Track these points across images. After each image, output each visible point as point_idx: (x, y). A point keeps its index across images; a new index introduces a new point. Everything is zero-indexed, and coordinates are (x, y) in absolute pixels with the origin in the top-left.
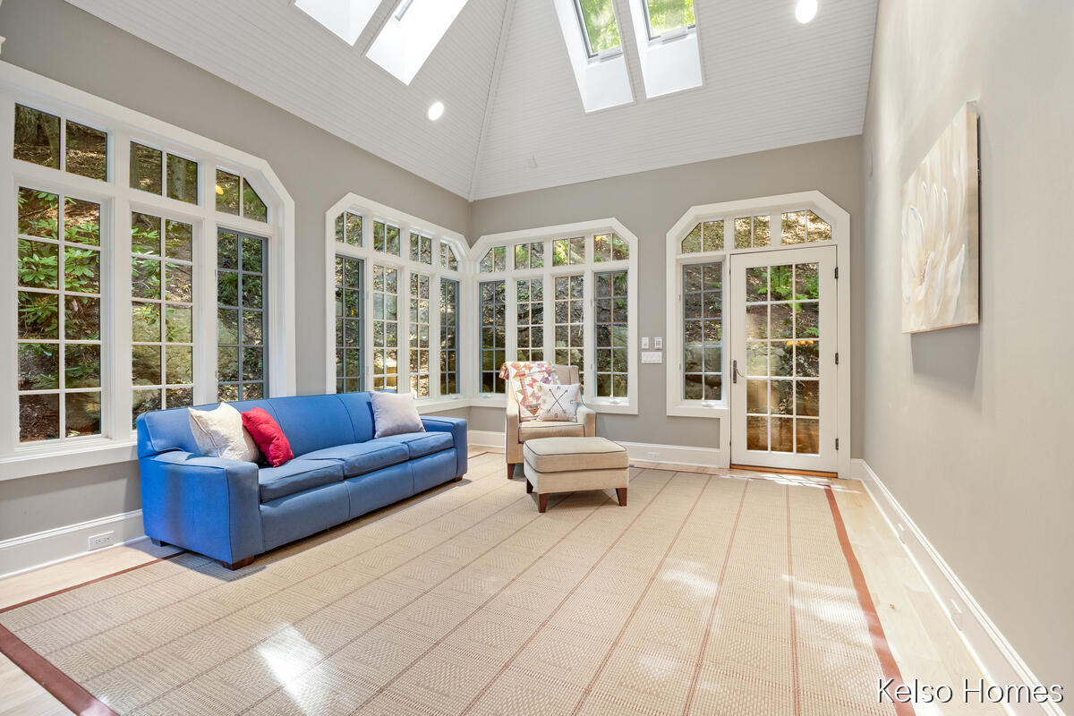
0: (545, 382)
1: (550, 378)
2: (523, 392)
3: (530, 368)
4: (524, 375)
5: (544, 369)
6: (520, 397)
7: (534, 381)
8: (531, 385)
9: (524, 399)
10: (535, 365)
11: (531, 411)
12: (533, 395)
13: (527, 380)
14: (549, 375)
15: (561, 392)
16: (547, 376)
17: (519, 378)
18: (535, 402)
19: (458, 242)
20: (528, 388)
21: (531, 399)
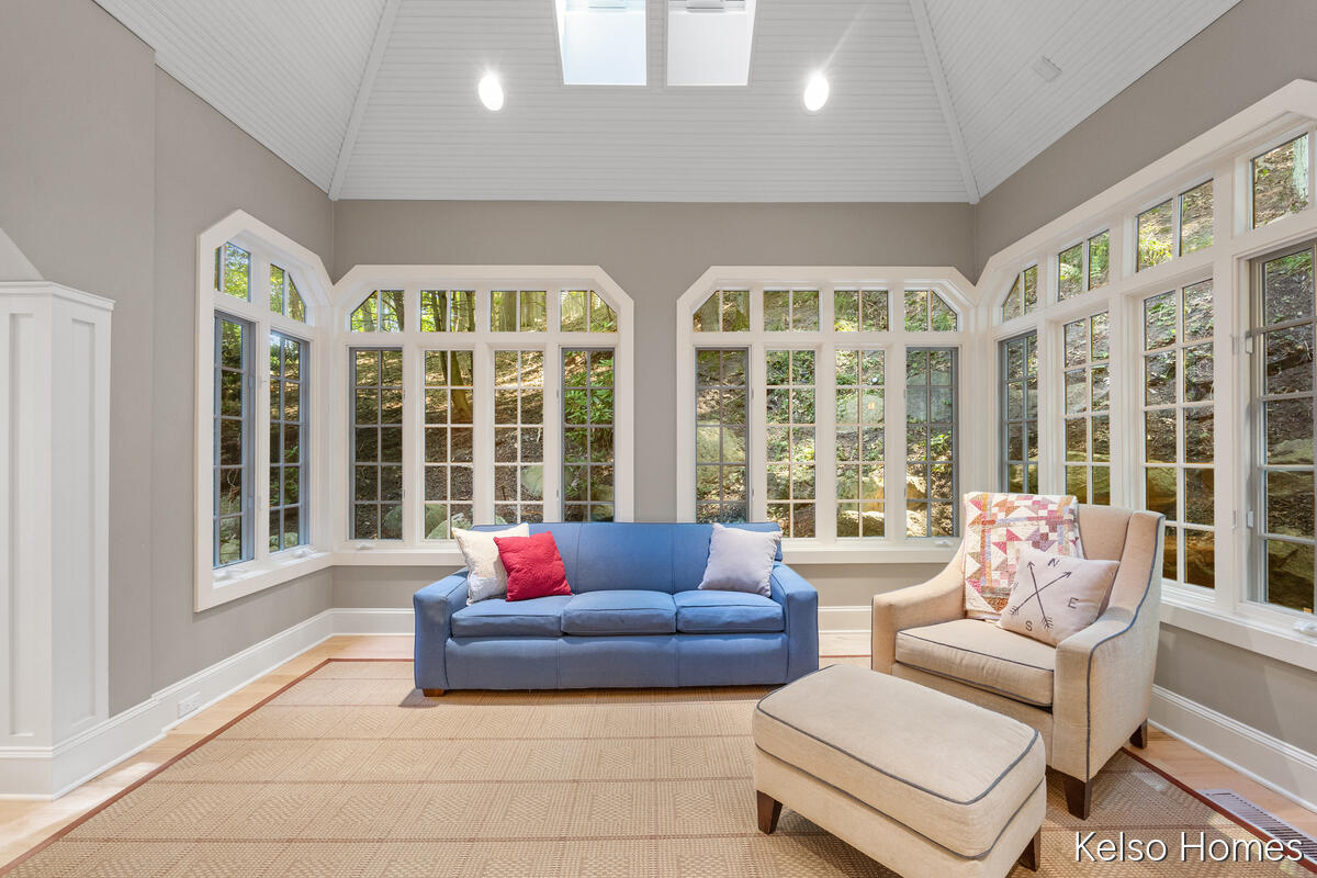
0: (1036, 545)
1: (1052, 536)
2: (981, 557)
3: (1009, 509)
4: (993, 522)
5: (1043, 513)
6: (972, 566)
7: (1012, 537)
8: (1002, 546)
9: (981, 572)
10: (1021, 502)
11: (991, 601)
12: (1003, 567)
13: (997, 534)
14: (1053, 529)
15: (1055, 572)
16: (1044, 529)
17: (981, 527)
18: (1004, 584)
19: (945, 282)
20: (994, 549)
21: (996, 575)
